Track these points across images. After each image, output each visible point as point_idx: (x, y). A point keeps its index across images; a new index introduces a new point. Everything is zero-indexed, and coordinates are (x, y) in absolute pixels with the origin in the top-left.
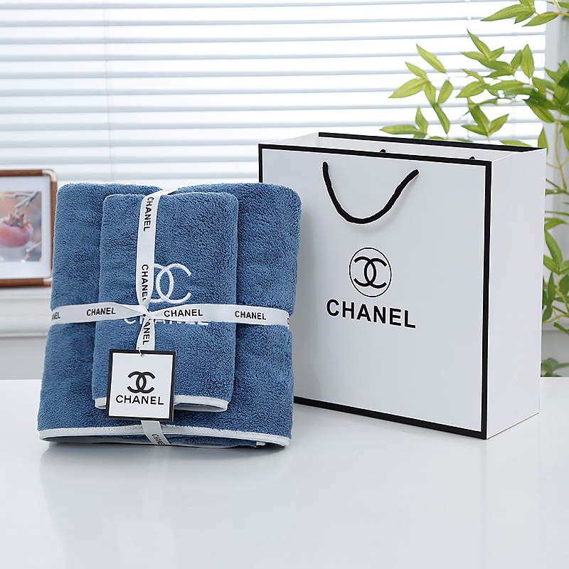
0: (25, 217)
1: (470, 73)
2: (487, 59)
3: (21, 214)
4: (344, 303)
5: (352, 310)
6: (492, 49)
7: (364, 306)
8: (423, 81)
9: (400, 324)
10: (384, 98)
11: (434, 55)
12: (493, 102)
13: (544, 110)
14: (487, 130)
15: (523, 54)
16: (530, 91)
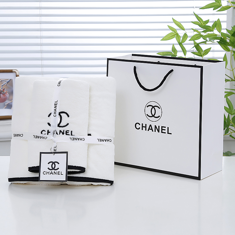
0: (5, 90)
1: (195, 30)
2: (202, 25)
3: (3, 89)
4: (142, 124)
5: (146, 127)
6: (204, 20)
7: (150, 125)
8: (176, 33)
9: (165, 133)
10: (158, 41)
11: (180, 23)
12: (204, 43)
13: (226, 46)
14: (202, 55)
15: (217, 23)
16: (220, 38)
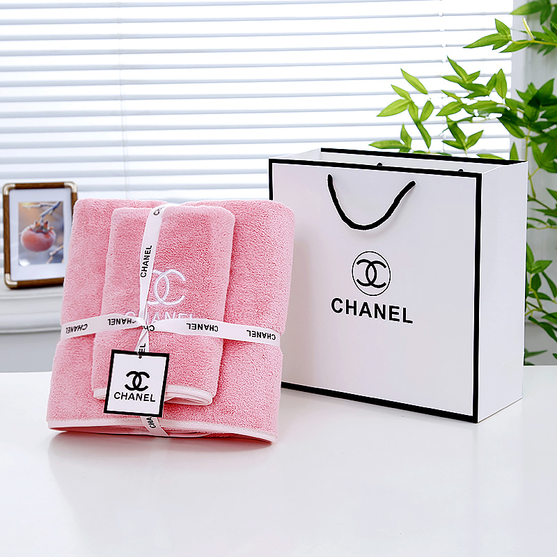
0: (48, 224)
1: (449, 94)
2: (465, 82)
3: (45, 221)
4: (347, 301)
5: (355, 307)
6: (469, 73)
7: (365, 304)
8: (408, 101)
9: (398, 320)
10: (372, 117)
11: (417, 78)
12: (469, 120)
13: (515, 127)
14: (465, 145)
15: (498, 77)
16: (503, 110)
